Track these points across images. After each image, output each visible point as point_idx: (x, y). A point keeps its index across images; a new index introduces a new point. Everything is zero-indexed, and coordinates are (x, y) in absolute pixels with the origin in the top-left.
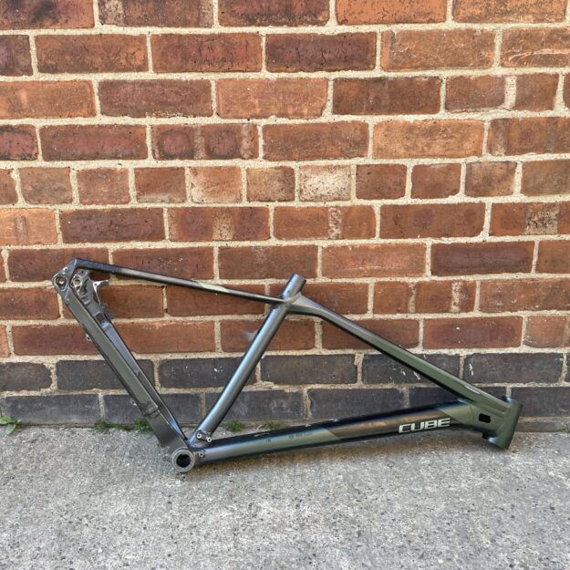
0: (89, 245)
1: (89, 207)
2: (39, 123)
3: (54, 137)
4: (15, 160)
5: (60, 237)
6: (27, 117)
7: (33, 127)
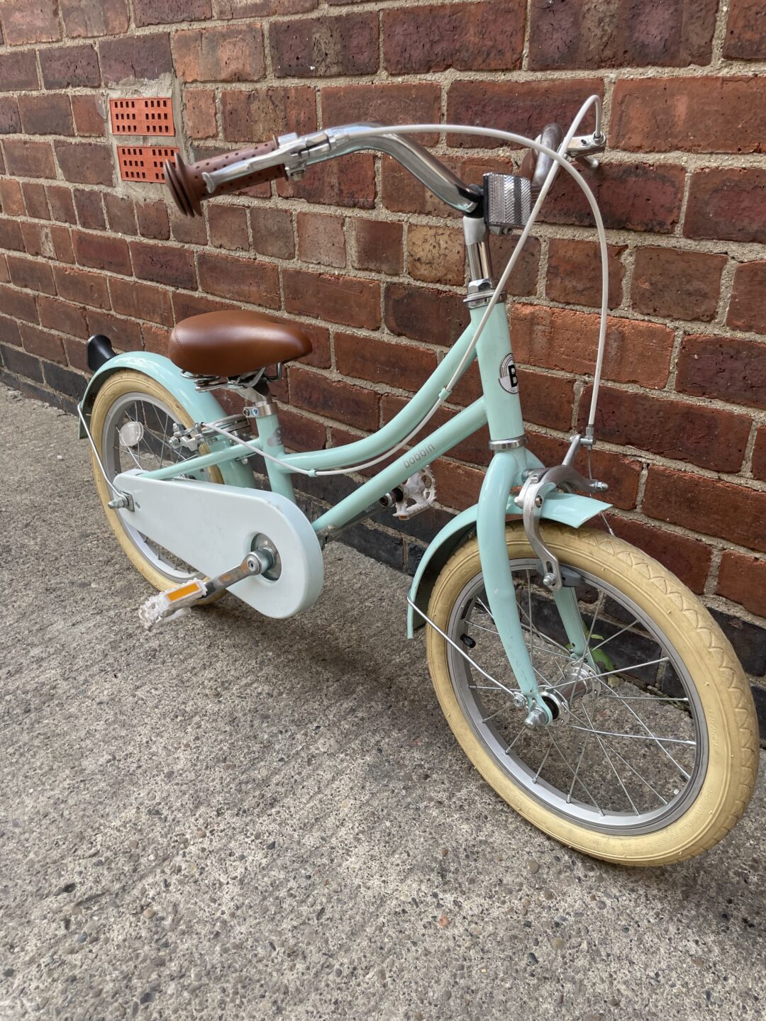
0: (718, 405)
1: (739, 335)
2: (693, 163)
3: (716, 191)
4: (635, 231)
5: (673, 379)
6: (678, 149)
7: (683, 169)
